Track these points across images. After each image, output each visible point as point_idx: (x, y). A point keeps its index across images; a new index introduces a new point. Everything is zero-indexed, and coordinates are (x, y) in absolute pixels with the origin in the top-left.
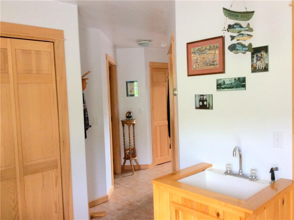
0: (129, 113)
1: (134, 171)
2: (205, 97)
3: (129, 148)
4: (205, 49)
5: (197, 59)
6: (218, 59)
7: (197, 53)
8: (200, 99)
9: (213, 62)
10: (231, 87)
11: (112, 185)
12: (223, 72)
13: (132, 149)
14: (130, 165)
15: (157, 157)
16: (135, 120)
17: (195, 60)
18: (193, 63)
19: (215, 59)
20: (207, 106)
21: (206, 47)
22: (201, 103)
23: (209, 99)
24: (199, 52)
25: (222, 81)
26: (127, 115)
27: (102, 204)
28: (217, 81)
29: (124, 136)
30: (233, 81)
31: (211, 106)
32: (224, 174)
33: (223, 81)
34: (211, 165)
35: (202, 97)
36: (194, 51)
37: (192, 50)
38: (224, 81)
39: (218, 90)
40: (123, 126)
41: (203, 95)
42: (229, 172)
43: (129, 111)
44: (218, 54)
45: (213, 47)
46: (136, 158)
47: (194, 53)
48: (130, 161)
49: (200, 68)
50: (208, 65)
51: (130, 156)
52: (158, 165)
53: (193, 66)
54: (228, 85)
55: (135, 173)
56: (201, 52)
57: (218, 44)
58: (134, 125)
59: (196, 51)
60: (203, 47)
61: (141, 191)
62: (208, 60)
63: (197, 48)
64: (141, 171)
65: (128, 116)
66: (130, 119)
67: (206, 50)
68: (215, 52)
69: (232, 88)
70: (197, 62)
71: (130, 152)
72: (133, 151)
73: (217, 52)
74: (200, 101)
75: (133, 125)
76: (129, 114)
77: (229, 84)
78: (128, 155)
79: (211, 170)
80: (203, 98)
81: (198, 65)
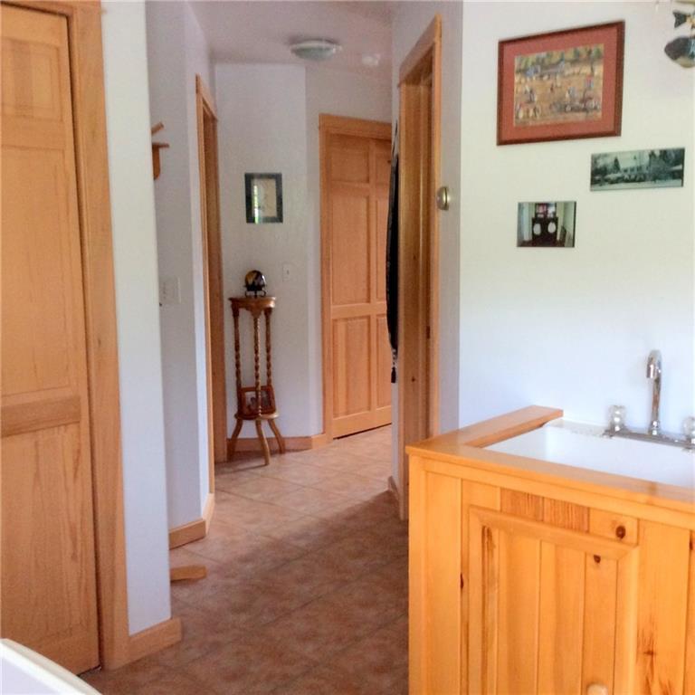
0: (255, 275)
1: (269, 454)
2: (551, 210)
3: (254, 385)
4: (562, 60)
5: (531, 92)
6: (600, 94)
7: (531, 72)
8: (536, 214)
9: (584, 101)
10: (637, 177)
11: (211, 492)
12: (615, 132)
13: (262, 387)
14: (256, 436)
15: (336, 415)
16: (274, 298)
17: (526, 92)
18: (517, 105)
19: (589, 93)
20: (556, 237)
21: (562, 54)
22: (538, 229)
23: (565, 216)
24: (539, 70)
25: (609, 162)
26: (250, 281)
27: (188, 547)
28: (595, 159)
29: (237, 348)
30: (646, 159)
31: (569, 239)
32: (604, 434)
33: (613, 160)
34: (559, 413)
35: (541, 210)
36: (522, 67)
37: (517, 62)
38: (616, 161)
39: (597, 187)
40: (236, 315)
41: (547, 205)
42: (617, 429)
43: (257, 269)
44: (601, 75)
45: (584, 55)
46: (275, 416)
47: (524, 72)
48: (258, 425)
49: (539, 121)
50: (568, 108)
51: (257, 410)
52: (339, 438)
53: (518, 112)
54: (629, 172)
55: (273, 461)
56: (545, 68)
57: (601, 47)
58: (268, 311)
59: (530, 64)
60: (555, 53)
61: (302, 509)
62: (567, 95)
63: (532, 58)
64: (288, 456)
65: (254, 283)
66: (259, 293)
67: (562, 63)
68: (592, 70)
69: (641, 181)
70: (531, 101)
71: (257, 395)
72: (265, 396)
73: (599, 70)
74: (535, 221)
75: (266, 314)
76: (256, 278)
77: (632, 170)
78: (249, 407)
79: (560, 426)
80: (547, 212)
81: (535, 110)
